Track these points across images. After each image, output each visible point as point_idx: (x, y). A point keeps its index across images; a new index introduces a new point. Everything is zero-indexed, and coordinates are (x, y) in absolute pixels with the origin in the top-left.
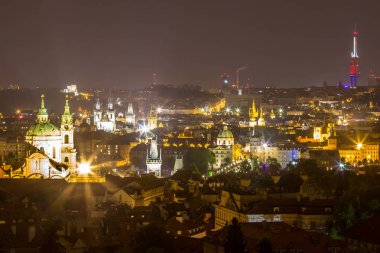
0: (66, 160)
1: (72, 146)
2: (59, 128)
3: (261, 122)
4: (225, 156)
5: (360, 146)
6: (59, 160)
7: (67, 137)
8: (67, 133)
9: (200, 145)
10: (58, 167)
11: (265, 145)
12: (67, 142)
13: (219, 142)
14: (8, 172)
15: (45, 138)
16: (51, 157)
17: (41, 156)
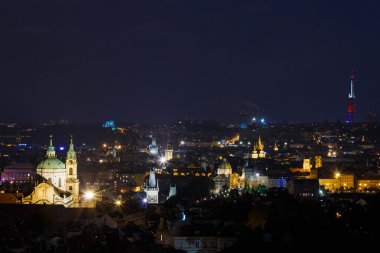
0: (71, 188)
1: (76, 177)
2: (64, 162)
3: (262, 154)
4: (224, 184)
5: (338, 175)
6: (64, 188)
7: (71, 169)
8: (72, 166)
9: (204, 175)
10: (62, 194)
11: (258, 175)
12: (71, 174)
13: (220, 172)
14: (20, 198)
15: (52, 171)
16: (57, 186)
17: (47, 185)
